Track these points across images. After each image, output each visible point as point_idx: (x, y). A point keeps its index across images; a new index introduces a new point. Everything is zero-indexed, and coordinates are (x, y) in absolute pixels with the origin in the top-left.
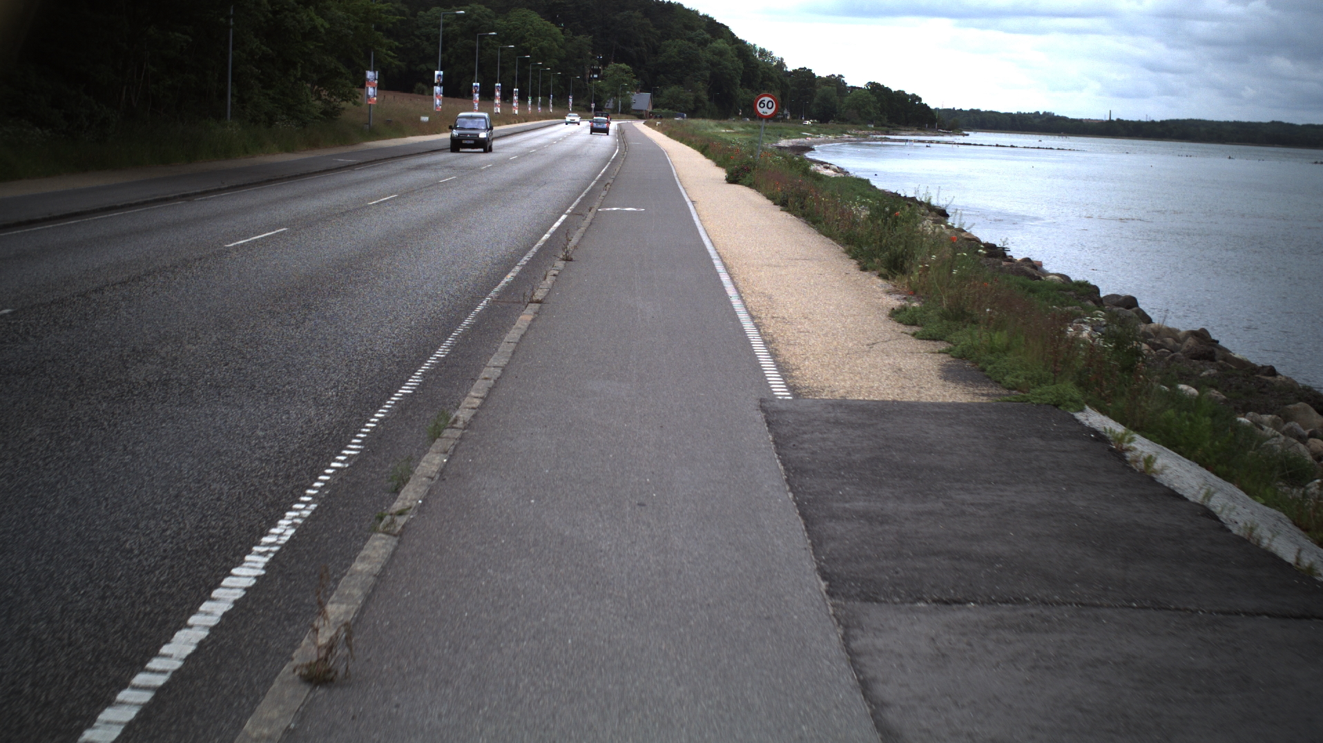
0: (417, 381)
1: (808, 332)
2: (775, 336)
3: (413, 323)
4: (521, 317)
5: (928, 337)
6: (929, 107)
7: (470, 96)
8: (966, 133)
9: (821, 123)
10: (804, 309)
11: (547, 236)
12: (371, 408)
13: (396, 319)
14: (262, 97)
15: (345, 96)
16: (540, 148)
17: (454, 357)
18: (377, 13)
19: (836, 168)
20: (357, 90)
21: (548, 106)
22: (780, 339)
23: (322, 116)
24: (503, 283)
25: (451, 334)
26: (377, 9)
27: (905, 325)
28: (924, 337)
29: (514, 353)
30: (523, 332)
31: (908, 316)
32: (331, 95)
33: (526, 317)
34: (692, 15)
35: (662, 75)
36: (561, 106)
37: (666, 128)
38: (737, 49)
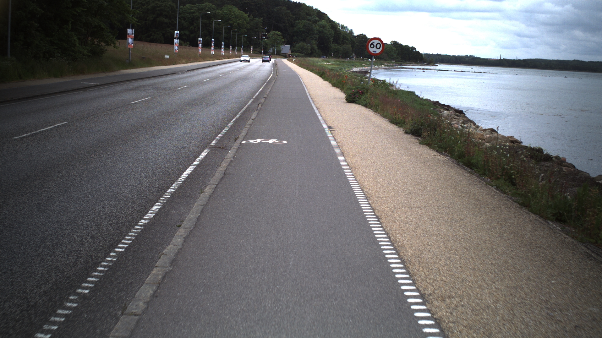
6: (420, 53)
7: (197, 45)
8: (436, 64)
20: (121, 40)
21: (240, 51)
34: (310, 9)
35: (296, 37)
36: (248, 51)
37: (298, 62)
38: (331, 25)
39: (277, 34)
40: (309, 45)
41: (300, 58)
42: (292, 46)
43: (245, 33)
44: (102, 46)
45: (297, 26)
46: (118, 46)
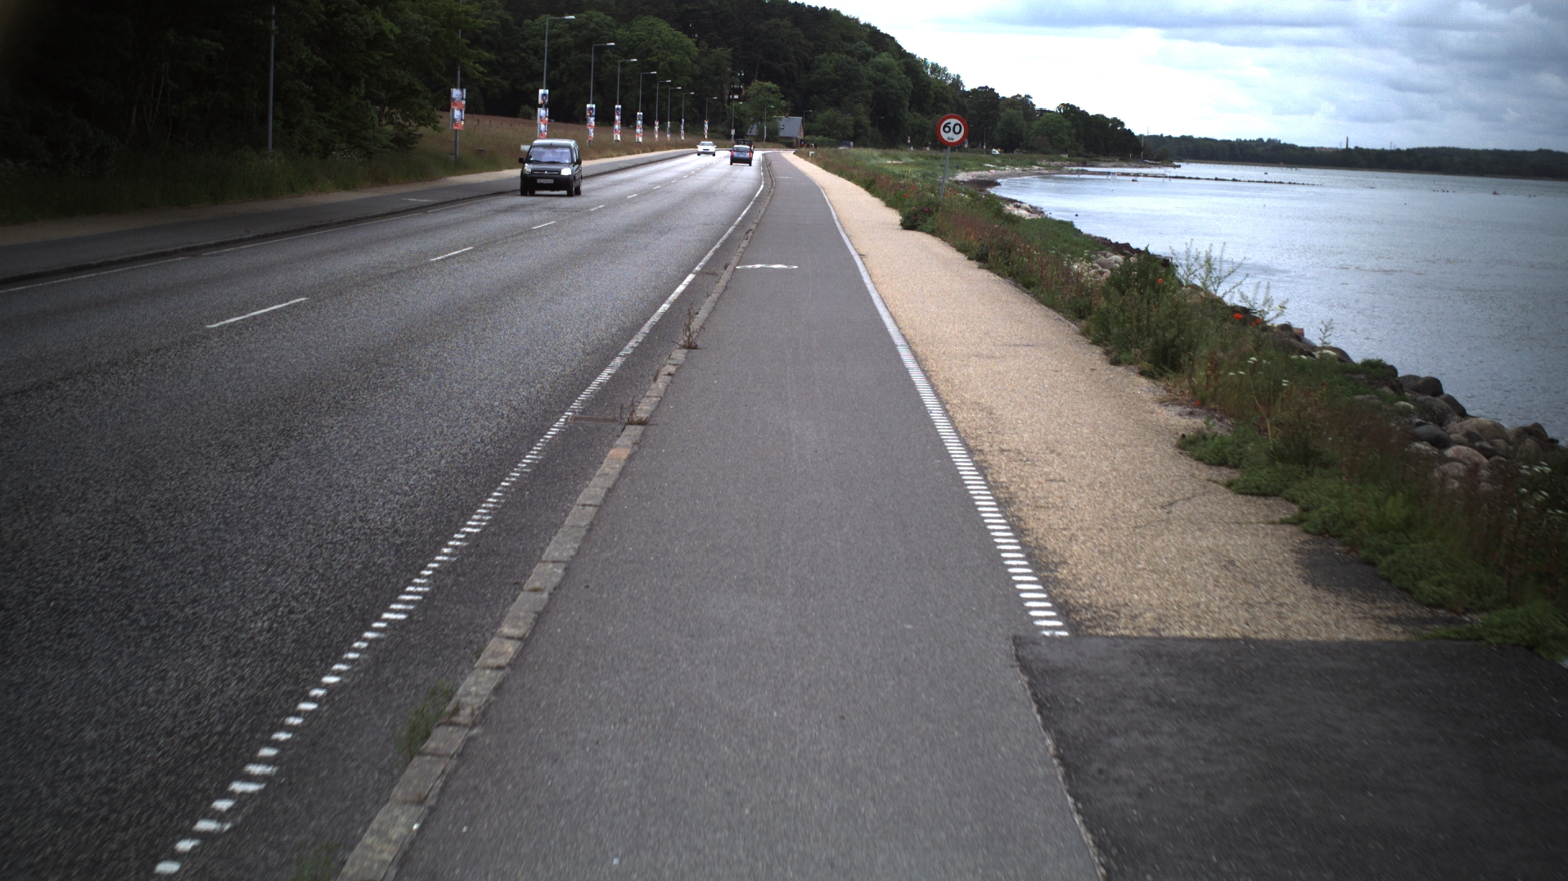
0: (420, 589)
1: (1064, 481)
2: (1012, 489)
3: (443, 462)
4: (612, 452)
5: (1255, 491)
6: (1133, 134)
7: (585, 121)
8: (1176, 164)
9: (1005, 152)
10: (1045, 434)
11: (665, 306)
12: (322, 660)
13: (418, 454)
14: (314, 121)
15: (424, 120)
16: (667, 183)
17: (494, 534)
18: (463, 15)
19: (1028, 206)
20: (438, 113)
21: (679, 133)
22: (1022, 495)
23: (392, 145)
24: (594, 386)
25: (498, 484)
26: (462, 11)
27: (1208, 464)
28: (1248, 491)
29: (591, 528)
30: (609, 484)
31: (1213, 451)
32: (406, 119)
33: (619, 453)
34: (851, 24)
35: (815, 96)
36: (694, 134)
37: (820, 159)
38: (905, 64)
39: (769, 89)
40: (849, 116)
41: (826, 150)
42: (806, 118)
43: (689, 87)
44: (411, 128)
45: (818, 67)
46: (438, 125)
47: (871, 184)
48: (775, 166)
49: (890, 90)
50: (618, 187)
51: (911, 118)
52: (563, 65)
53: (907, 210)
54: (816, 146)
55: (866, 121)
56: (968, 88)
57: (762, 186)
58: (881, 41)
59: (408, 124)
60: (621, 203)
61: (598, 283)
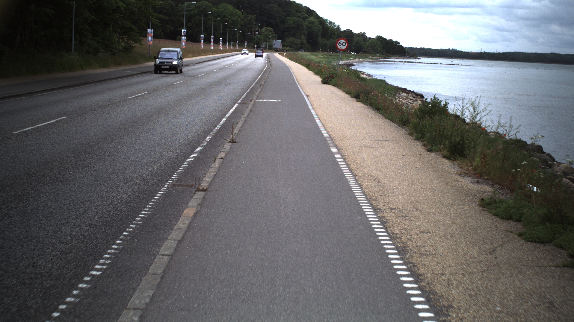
6: (403, 47)
7: (200, 41)
8: (419, 58)
11: (224, 120)
14: (92, 41)
15: (136, 41)
16: (230, 65)
19: (366, 74)
20: (142, 38)
21: (236, 46)
22: (410, 245)
23: (124, 50)
24: (185, 164)
25: (122, 234)
31: (502, 210)
32: (129, 40)
33: (189, 212)
34: (299, 6)
35: (286, 33)
36: (242, 46)
37: (288, 56)
38: (319, 21)
39: (269, 30)
40: (298, 40)
41: (290, 52)
42: (283, 41)
43: (240, 29)
44: (131, 44)
45: (287, 22)
46: (142, 43)
47: (308, 65)
48: (272, 59)
49: (314, 31)
50: (211, 67)
51: (322, 41)
52: (193, 21)
53: (324, 76)
54: (286, 51)
55: (305, 41)
56: (342, 30)
57: (266, 66)
58: (310, 13)
59: (130, 42)
60: (211, 73)
61: (196, 108)
